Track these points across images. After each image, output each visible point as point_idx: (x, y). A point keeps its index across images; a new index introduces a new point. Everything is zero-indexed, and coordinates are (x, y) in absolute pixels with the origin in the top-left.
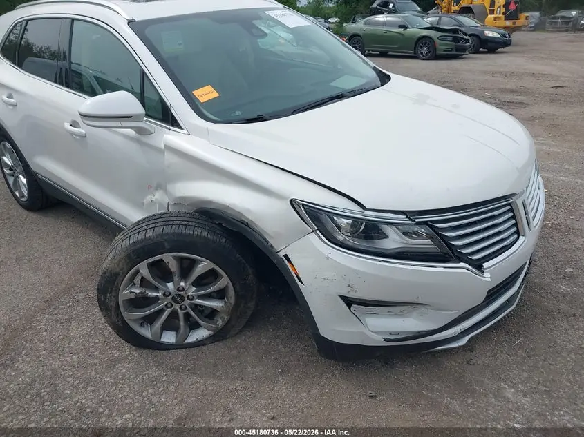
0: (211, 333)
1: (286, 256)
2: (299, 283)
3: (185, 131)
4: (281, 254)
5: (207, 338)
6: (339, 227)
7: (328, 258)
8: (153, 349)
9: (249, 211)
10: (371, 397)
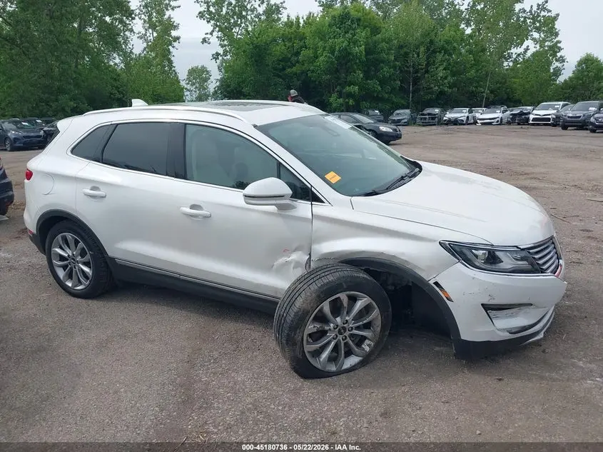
0: (361, 358)
1: (436, 283)
2: (447, 301)
3: (327, 204)
4: (431, 282)
5: (358, 363)
6: (476, 256)
7: (474, 278)
8: (319, 378)
9: (403, 254)
10: (500, 380)
